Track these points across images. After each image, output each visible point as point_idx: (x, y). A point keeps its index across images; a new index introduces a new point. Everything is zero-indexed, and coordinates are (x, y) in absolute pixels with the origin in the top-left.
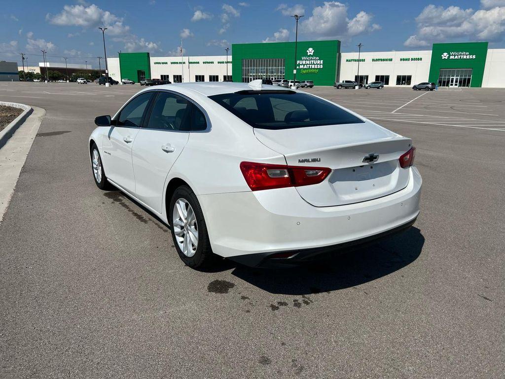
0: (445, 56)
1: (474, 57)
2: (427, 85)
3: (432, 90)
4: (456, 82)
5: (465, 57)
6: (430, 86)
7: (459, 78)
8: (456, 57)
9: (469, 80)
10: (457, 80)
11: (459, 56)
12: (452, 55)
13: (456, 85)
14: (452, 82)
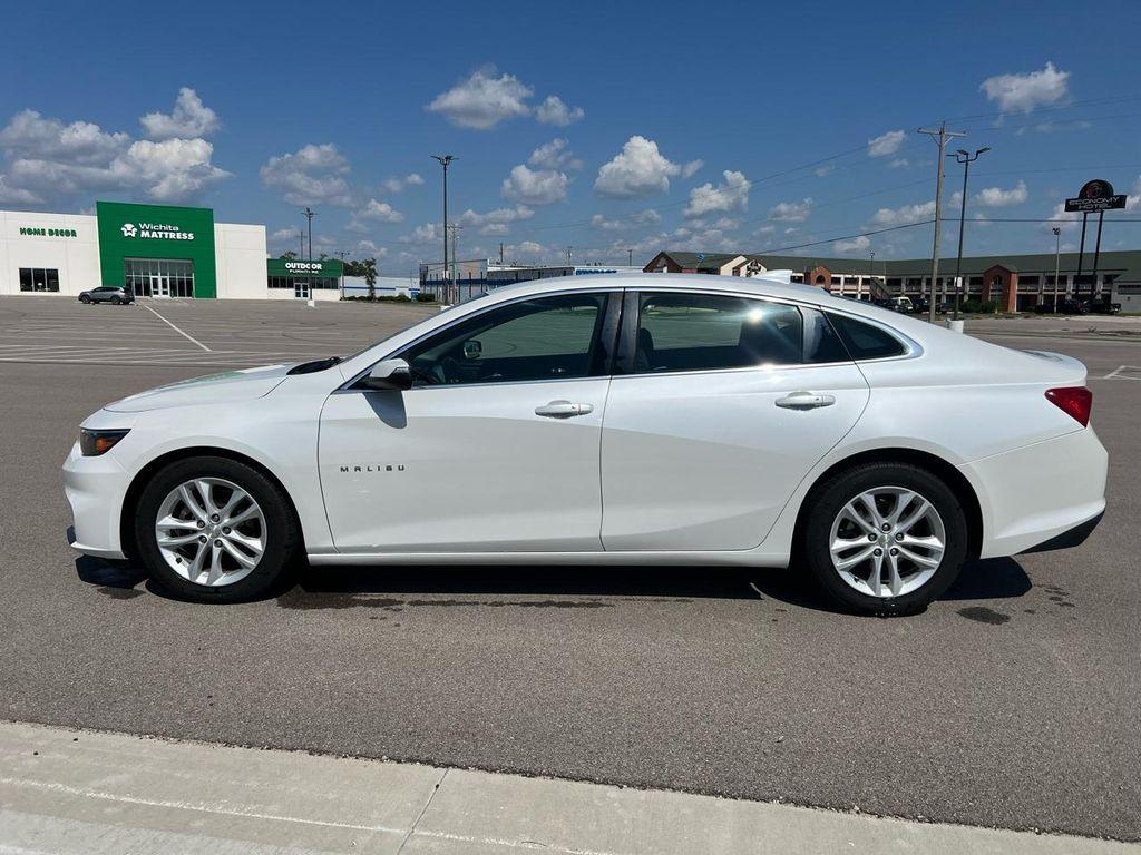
0: (129, 229)
1: (191, 237)
2: (115, 293)
3: (126, 302)
4: (164, 286)
5: (172, 236)
6: (121, 293)
7: (168, 278)
8: (154, 235)
9: (189, 282)
10: (164, 281)
11: (161, 233)
12: (145, 230)
13: (165, 293)
14: (155, 286)
